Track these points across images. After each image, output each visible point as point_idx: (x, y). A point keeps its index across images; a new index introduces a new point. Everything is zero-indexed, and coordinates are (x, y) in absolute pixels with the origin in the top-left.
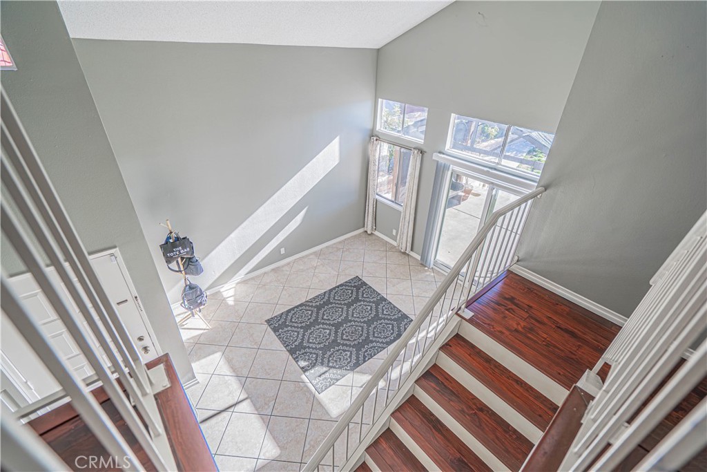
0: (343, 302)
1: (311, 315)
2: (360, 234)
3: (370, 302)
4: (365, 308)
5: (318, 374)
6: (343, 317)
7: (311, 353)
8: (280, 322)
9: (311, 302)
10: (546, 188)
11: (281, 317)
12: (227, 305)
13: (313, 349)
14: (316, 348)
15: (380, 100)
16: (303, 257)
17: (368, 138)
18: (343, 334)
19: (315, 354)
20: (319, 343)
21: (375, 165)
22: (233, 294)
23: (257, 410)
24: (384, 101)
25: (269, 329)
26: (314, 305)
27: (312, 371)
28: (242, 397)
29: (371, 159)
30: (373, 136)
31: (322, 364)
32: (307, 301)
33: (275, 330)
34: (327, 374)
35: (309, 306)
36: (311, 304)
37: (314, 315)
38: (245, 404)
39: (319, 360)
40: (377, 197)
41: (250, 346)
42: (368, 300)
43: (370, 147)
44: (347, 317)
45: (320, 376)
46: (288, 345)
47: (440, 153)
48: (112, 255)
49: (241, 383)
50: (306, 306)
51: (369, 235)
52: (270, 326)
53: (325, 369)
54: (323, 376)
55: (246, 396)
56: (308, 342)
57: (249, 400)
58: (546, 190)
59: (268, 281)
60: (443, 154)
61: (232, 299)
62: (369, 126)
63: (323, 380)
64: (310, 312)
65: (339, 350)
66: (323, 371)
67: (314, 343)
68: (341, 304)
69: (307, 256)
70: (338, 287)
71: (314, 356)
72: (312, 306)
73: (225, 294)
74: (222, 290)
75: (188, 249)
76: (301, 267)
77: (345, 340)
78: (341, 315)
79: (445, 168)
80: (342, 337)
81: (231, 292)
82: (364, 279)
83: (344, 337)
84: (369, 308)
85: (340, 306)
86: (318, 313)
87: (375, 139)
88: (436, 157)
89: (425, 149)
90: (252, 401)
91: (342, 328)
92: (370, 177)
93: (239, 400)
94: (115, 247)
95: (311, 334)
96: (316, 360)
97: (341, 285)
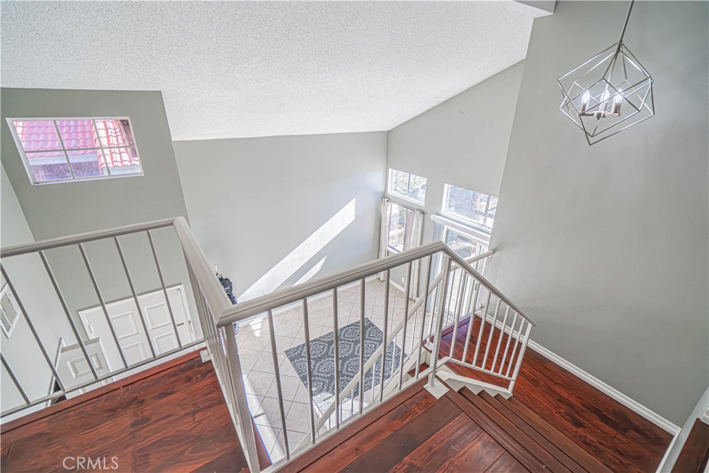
0: (351, 340)
1: (323, 349)
2: (373, 281)
3: (375, 341)
4: (370, 345)
5: (324, 398)
6: (349, 353)
7: (319, 381)
8: (296, 354)
9: (324, 338)
10: (494, 251)
11: (297, 349)
12: (254, 336)
13: (322, 377)
14: (324, 377)
15: (390, 170)
16: (321, 299)
17: (380, 200)
18: (348, 367)
19: (322, 381)
20: (327, 373)
21: (386, 221)
22: (259, 327)
23: (270, 424)
24: (394, 170)
25: (287, 359)
26: (326, 340)
27: (319, 396)
28: (260, 412)
29: (383, 216)
30: (384, 197)
31: (328, 390)
32: (321, 337)
33: (292, 360)
34: (331, 399)
35: (322, 341)
36: (323, 340)
37: (326, 349)
38: (261, 417)
39: (326, 387)
40: (389, 248)
41: (269, 371)
42: (373, 339)
43: (382, 207)
44: (354, 352)
45: (325, 400)
46: (301, 373)
47: (437, 214)
48: (179, 289)
49: (260, 401)
50: (319, 341)
51: (382, 281)
52: (287, 356)
53: (329, 395)
54: (328, 401)
55: (263, 412)
56: (318, 371)
57: (264, 416)
58: (494, 252)
59: (290, 318)
60: (440, 215)
61: (259, 331)
62: (381, 189)
63: (327, 403)
64: (322, 347)
65: (343, 380)
66: (327, 397)
67: (323, 373)
68: (349, 341)
69: (325, 298)
70: (348, 326)
71: (322, 383)
72: (324, 342)
73: (254, 328)
74: (251, 324)
75: (228, 288)
76: (319, 308)
77: (349, 372)
78: (349, 351)
79: (441, 227)
80: (347, 370)
81: (259, 326)
82: (372, 321)
83: (349, 369)
84: (374, 346)
85: (346, 339)
86: (329, 348)
87: (386, 200)
88: (434, 217)
89: (426, 210)
90: (267, 416)
91: (348, 362)
92: (382, 231)
93: (258, 414)
94: (181, 284)
95: (321, 364)
96: (323, 387)
97: (352, 325)
